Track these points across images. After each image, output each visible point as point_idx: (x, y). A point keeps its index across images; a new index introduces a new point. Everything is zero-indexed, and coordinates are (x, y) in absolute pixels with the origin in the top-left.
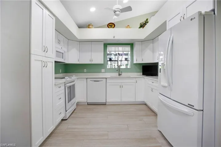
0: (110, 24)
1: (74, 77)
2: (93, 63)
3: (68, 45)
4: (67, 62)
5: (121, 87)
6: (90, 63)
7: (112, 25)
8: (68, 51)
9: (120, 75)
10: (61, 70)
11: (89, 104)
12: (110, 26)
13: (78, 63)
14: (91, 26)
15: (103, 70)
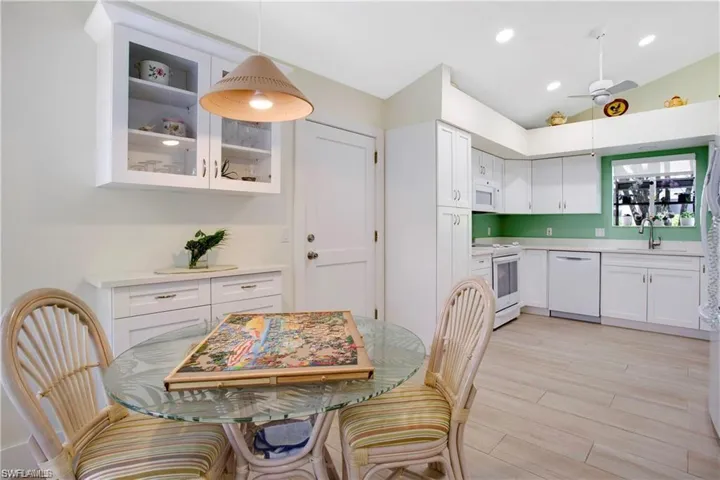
0: (613, 105)
1: (514, 246)
2: (566, 212)
3: (504, 171)
4: (501, 211)
5: (647, 279)
6: (558, 212)
7: (619, 106)
8: (504, 185)
9: (652, 246)
10: (489, 229)
11: (553, 315)
12: (612, 108)
13: (529, 212)
14: (557, 121)
15: (600, 232)
